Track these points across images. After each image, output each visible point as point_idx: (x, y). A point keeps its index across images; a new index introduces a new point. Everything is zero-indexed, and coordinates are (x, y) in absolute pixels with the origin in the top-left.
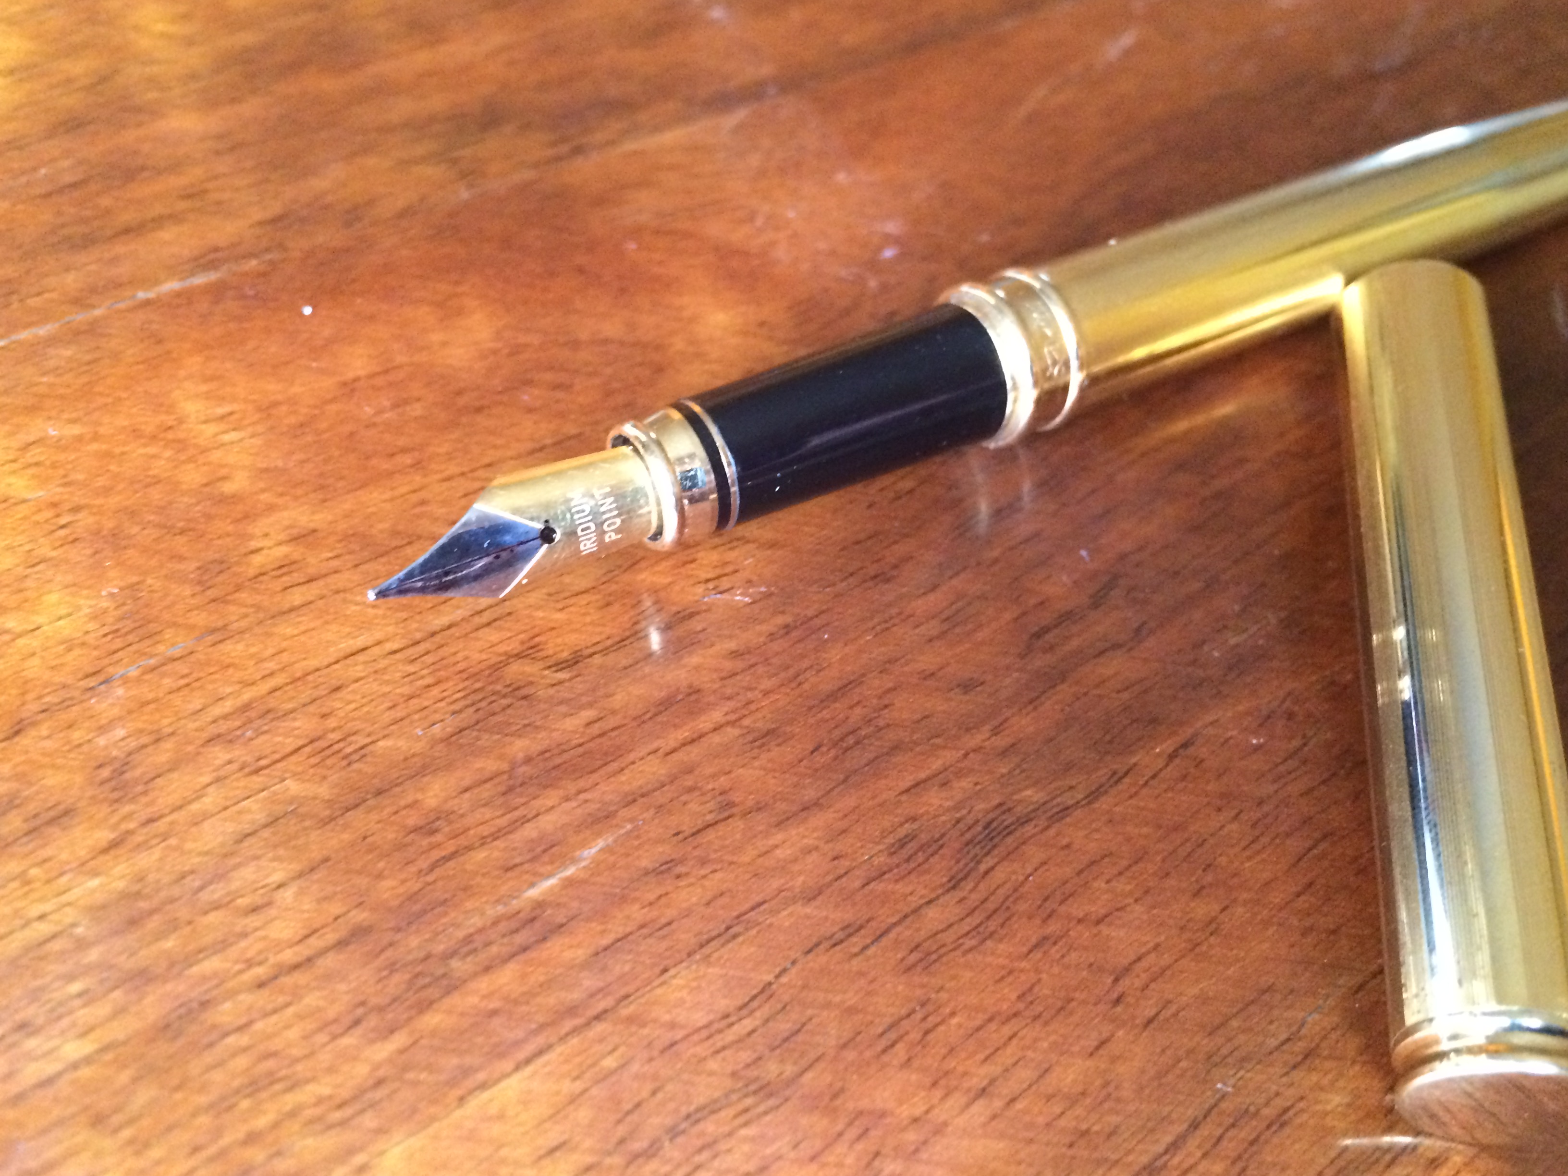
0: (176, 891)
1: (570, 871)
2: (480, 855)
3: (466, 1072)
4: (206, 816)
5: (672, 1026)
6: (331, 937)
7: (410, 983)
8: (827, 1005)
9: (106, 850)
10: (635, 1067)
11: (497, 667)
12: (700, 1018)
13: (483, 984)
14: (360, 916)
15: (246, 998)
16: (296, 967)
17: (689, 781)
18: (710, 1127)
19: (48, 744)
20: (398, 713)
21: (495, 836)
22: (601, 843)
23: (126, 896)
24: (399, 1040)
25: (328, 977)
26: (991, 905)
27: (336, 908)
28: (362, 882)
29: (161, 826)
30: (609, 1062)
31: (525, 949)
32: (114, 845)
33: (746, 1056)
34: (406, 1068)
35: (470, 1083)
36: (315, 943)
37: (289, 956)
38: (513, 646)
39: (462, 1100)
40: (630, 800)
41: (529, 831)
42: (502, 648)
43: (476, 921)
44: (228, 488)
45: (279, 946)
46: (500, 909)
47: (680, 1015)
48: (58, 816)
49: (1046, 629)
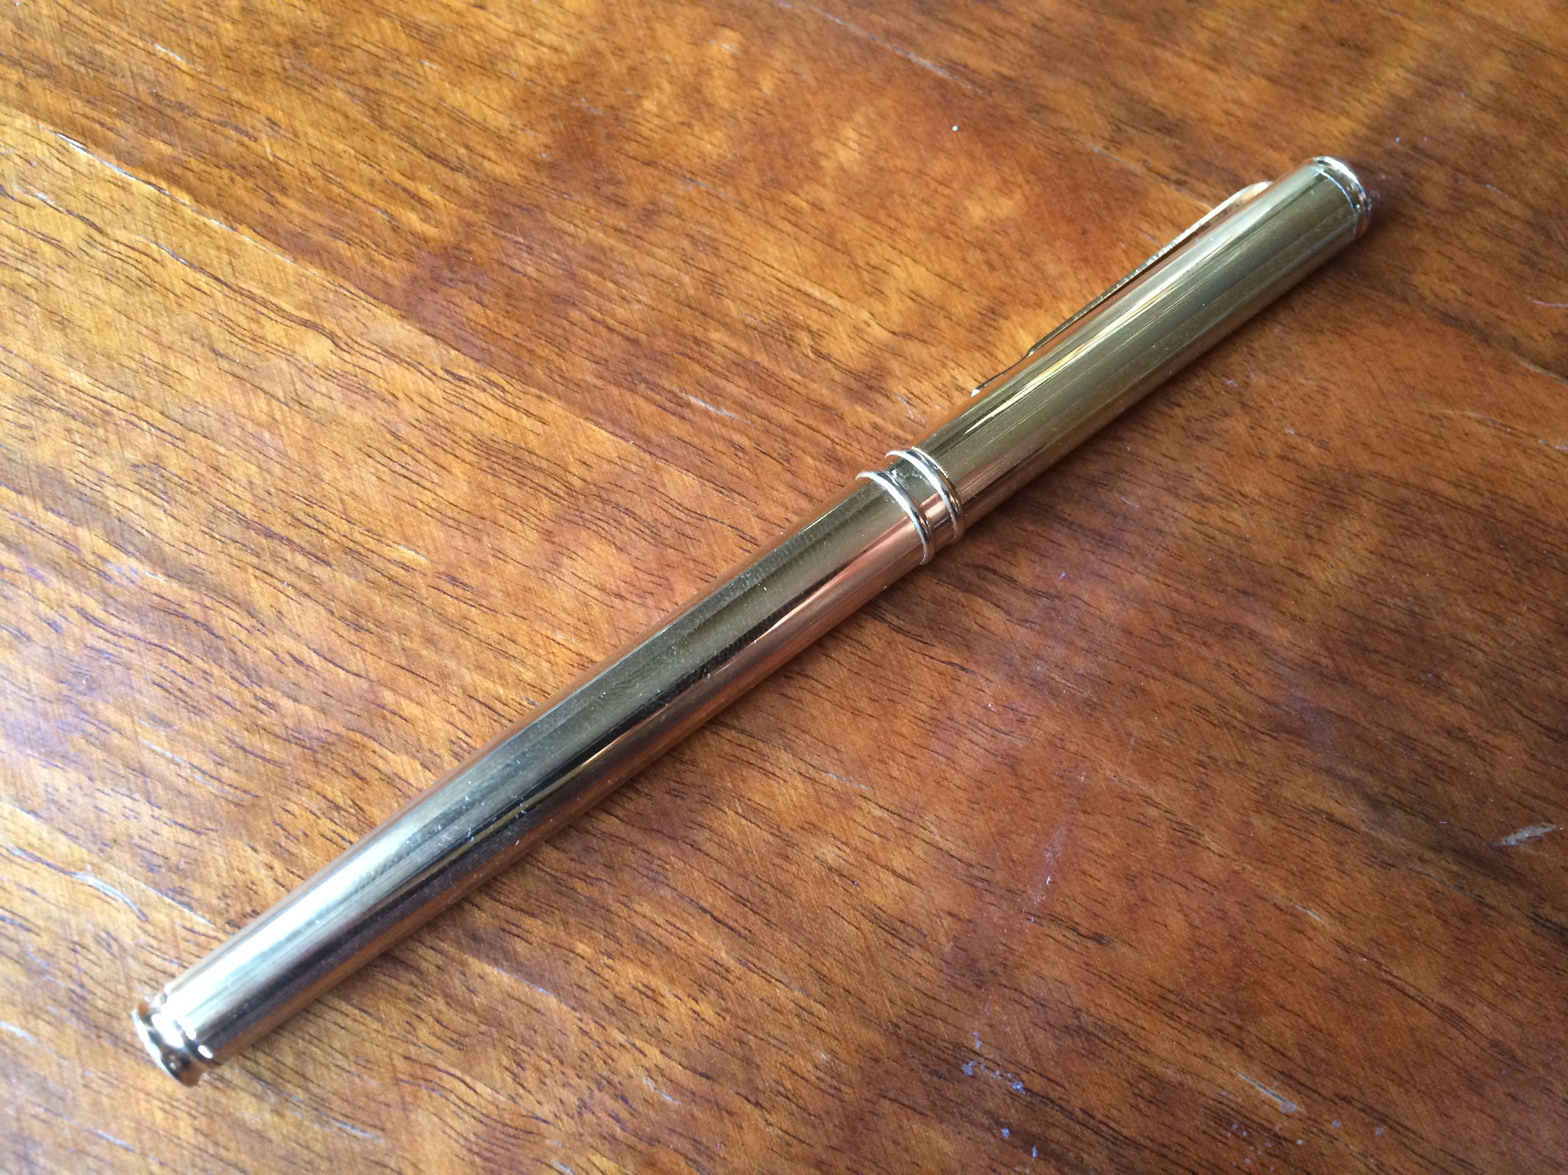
0: (614, 265)
1: (712, 409)
2: (698, 368)
3: (600, 414)
4: (654, 256)
5: (664, 485)
6: (628, 332)
7: (624, 373)
8: (709, 546)
9: (616, 229)
10: (636, 478)
11: (798, 325)
12: (673, 494)
13: (641, 401)
14: (643, 337)
15: (585, 318)
16: (608, 328)
17: (787, 436)
18: (628, 520)
19: (649, 178)
20: (747, 299)
21: (711, 370)
22: (733, 415)
23: (602, 250)
24: (599, 383)
25: (610, 342)
27: (641, 326)
28: (659, 330)
29: (640, 242)
30: (634, 468)
31: (665, 409)
32: (621, 231)
33: (666, 520)
34: (589, 391)
35: (595, 418)
36: (622, 329)
37: (610, 322)
38: (815, 327)
39: (587, 419)
40: (764, 416)
41: (722, 383)
42: (809, 322)
43: (666, 384)
44: (824, 163)
45: (613, 316)
46: (677, 391)
47: (670, 485)
48: (621, 204)
49: (994, 572)
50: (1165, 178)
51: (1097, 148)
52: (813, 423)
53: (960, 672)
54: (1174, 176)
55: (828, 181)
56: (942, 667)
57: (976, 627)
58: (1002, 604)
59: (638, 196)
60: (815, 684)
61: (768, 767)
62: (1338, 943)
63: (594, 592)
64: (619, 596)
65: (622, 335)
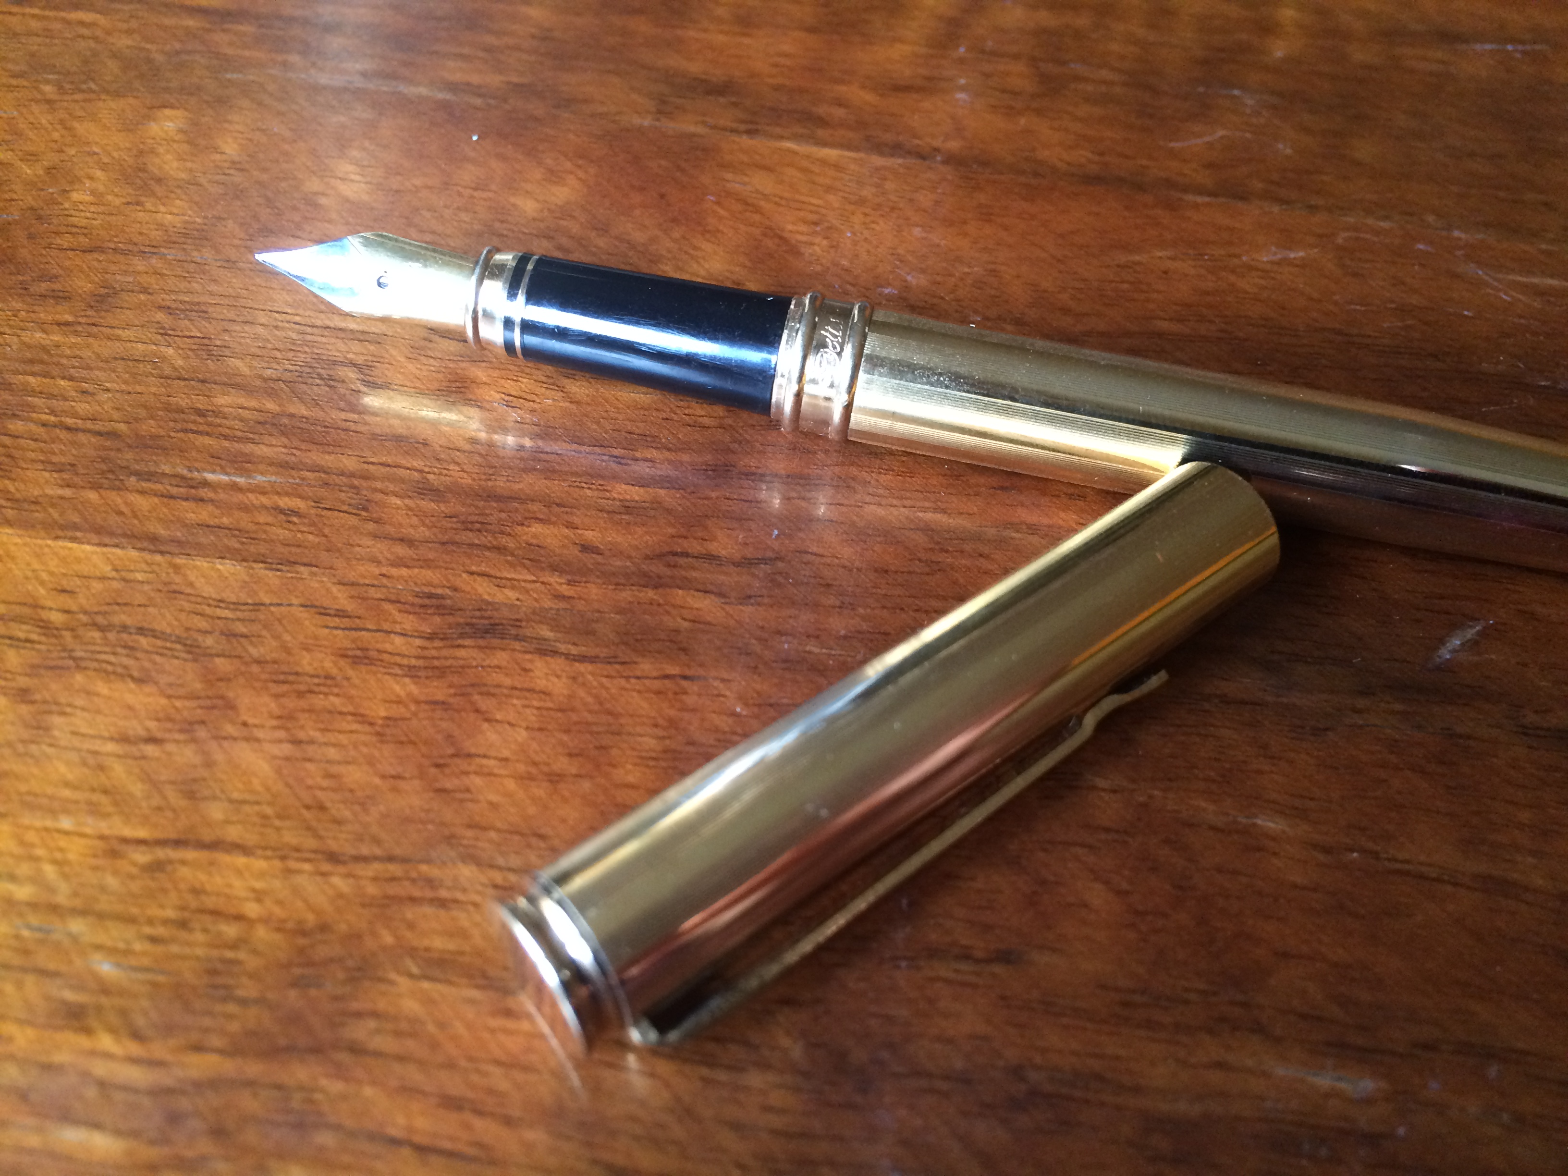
0: (64, 361)
1: (240, 480)
2: (207, 441)
3: (75, 527)
4: (119, 339)
5: (191, 585)
6: (98, 426)
7: (103, 473)
8: (277, 637)
9: (59, 324)
10: (146, 587)
11: (335, 363)
12: (208, 591)
13: (134, 498)
14: (122, 427)
15: (33, 427)
16: (68, 429)
17: (356, 482)
18: (144, 641)
19: (95, 264)
20: (258, 352)
21: (226, 437)
22: (273, 478)
23: (44, 349)
24: (68, 492)
25: (73, 443)
26: (436, 663)
27: (116, 415)
28: (143, 413)
29: (95, 329)
30: (139, 576)
31: (172, 497)
32: (67, 324)
33: (203, 624)
34: (53, 505)
35: (70, 534)
36: (89, 425)
37: (69, 421)
38: (360, 360)
39: (57, 538)
40: (316, 469)
41: (249, 448)
42: (351, 356)
43: (167, 469)
44: (323, 201)
45: (75, 415)
46: (185, 472)
47: (200, 583)
48: (62, 297)
49: (686, 555)
50: (733, 131)
51: (647, 122)
52: (390, 460)
53: (685, 683)
54: (742, 127)
55: (334, 216)
56: (657, 684)
57: (686, 624)
58: (710, 587)
59: (83, 285)
60: (485, 761)
61: (444, 894)
62: (1315, 846)
63: (110, 747)
64: (152, 740)
65: (89, 431)
